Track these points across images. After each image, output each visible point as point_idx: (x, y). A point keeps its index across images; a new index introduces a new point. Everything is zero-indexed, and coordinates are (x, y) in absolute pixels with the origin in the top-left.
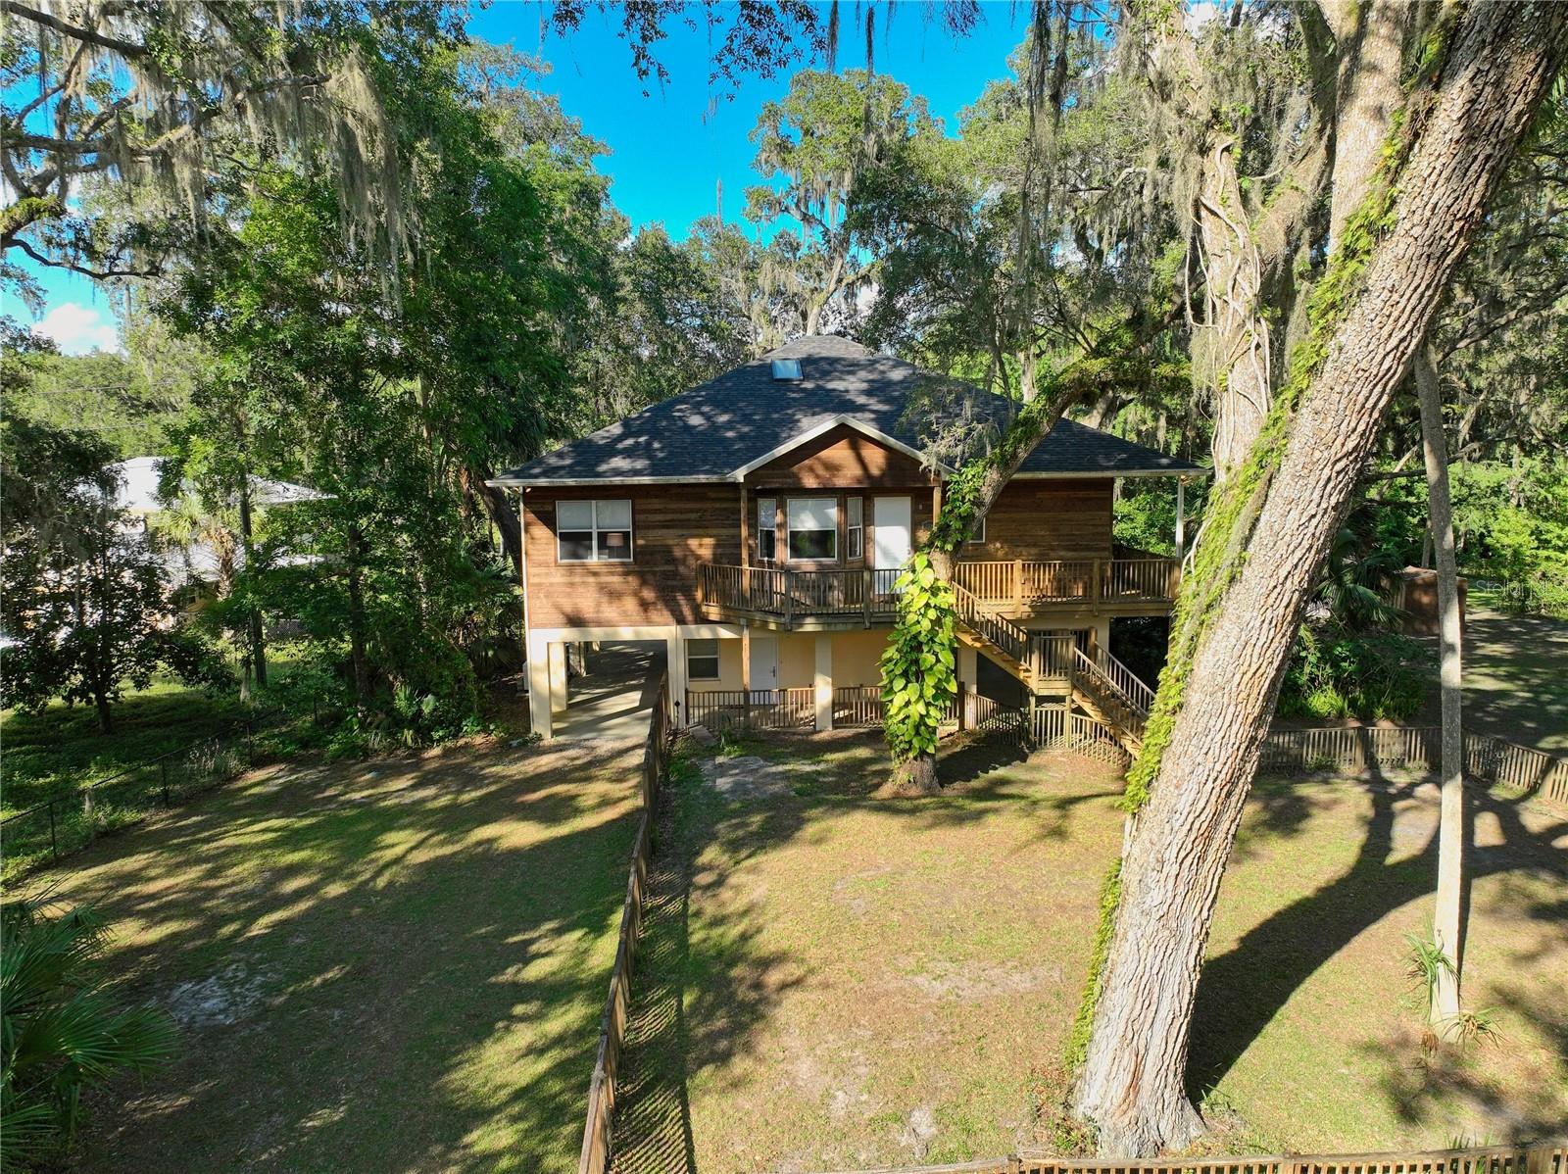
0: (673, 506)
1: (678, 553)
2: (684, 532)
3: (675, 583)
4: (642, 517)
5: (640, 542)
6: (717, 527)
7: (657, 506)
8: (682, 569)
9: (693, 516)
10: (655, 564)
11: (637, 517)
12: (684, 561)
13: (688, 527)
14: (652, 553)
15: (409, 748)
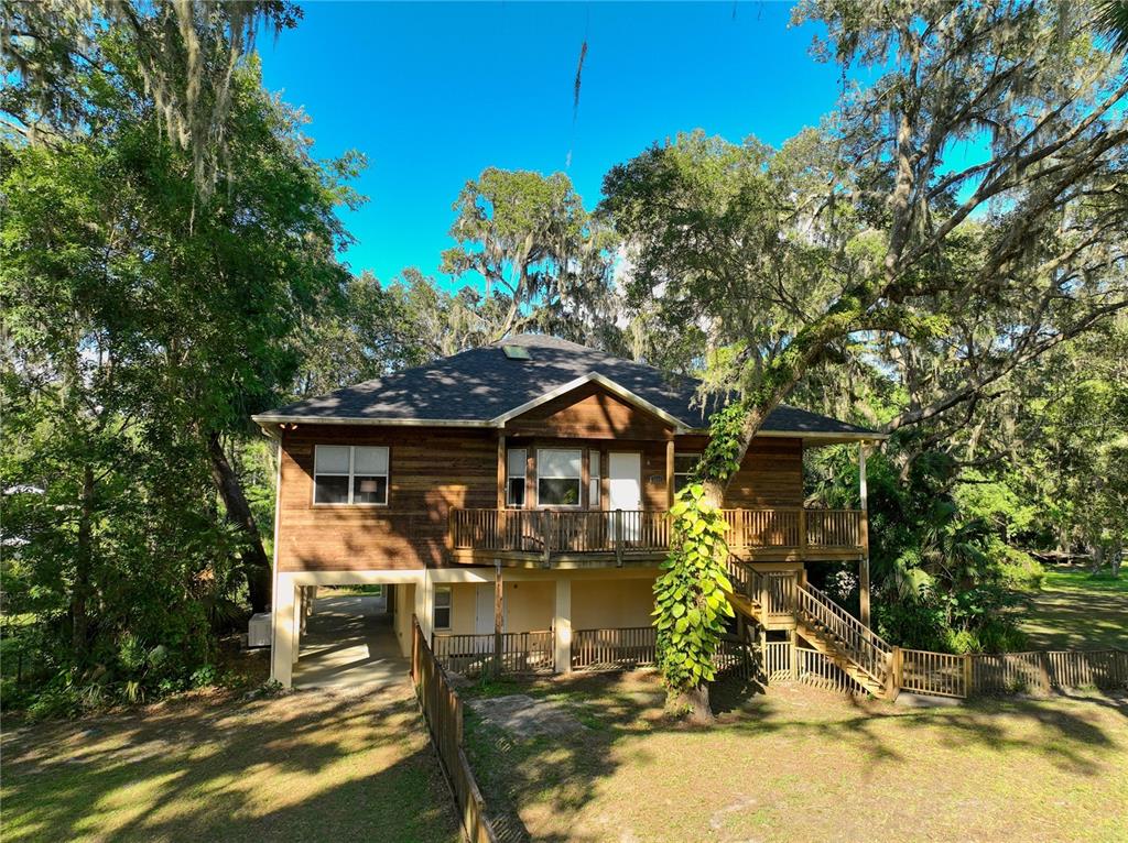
0: (428, 454)
1: (430, 499)
2: (438, 479)
3: (427, 527)
4: (399, 463)
5: (395, 488)
6: (470, 475)
7: (414, 454)
8: (434, 515)
9: (447, 464)
10: (409, 509)
11: (394, 463)
12: (435, 507)
13: (442, 475)
14: (406, 499)
15: (131, 703)
